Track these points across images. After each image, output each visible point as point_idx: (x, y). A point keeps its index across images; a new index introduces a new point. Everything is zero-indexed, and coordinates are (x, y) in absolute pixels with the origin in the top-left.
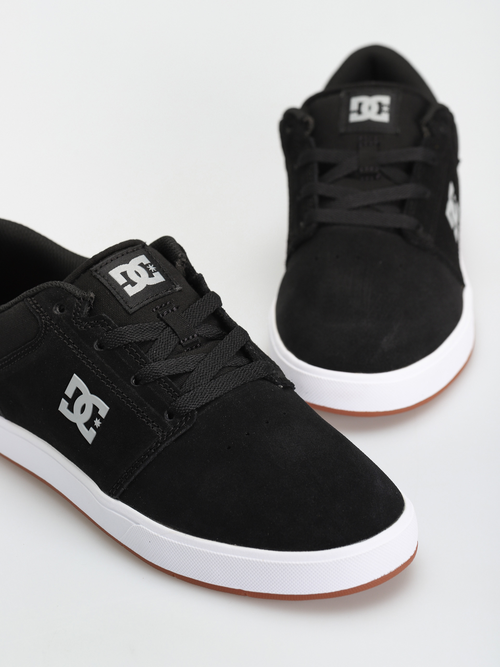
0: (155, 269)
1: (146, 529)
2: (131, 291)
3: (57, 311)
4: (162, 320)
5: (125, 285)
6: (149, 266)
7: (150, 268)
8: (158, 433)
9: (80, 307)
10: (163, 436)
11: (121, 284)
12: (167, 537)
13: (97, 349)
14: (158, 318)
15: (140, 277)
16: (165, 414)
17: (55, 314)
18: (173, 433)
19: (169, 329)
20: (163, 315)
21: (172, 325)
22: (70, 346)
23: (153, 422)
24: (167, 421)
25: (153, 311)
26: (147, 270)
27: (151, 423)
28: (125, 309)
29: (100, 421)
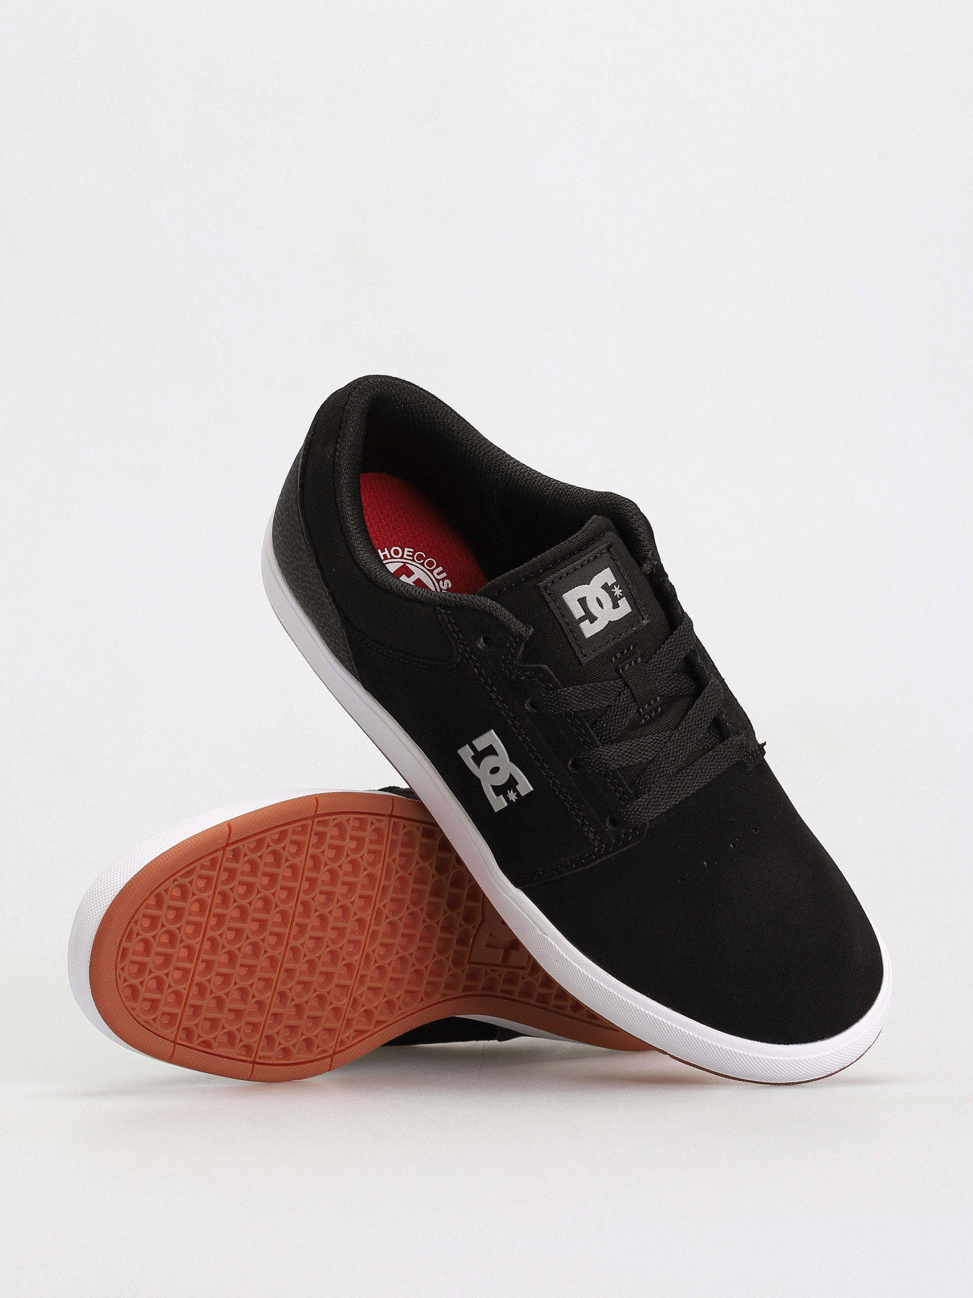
0: (621, 592)
1: (556, 945)
2: (589, 630)
3: (481, 644)
4: (620, 676)
5: (582, 619)
6: (614, 589)
7: (615, 592)
8: (594, 841)
9: (514, 649)
10: (600, 847)
11: (577, 617)
12: (582, 968)
13: (527, 707)
14: (616, 672)
15: (603, 608)
16: (607, 820)
17: (479, 648)
18: (613, 847)
19: (627, 692)
20: (623, 669)
21: (633, 687)
22: (492, 695)
23: (590, 826)
24: (608, 828)
25: (612, 661)
26: (611, 594)
27: (587, 827)
28: (577, 657)
29: (516, 796)
